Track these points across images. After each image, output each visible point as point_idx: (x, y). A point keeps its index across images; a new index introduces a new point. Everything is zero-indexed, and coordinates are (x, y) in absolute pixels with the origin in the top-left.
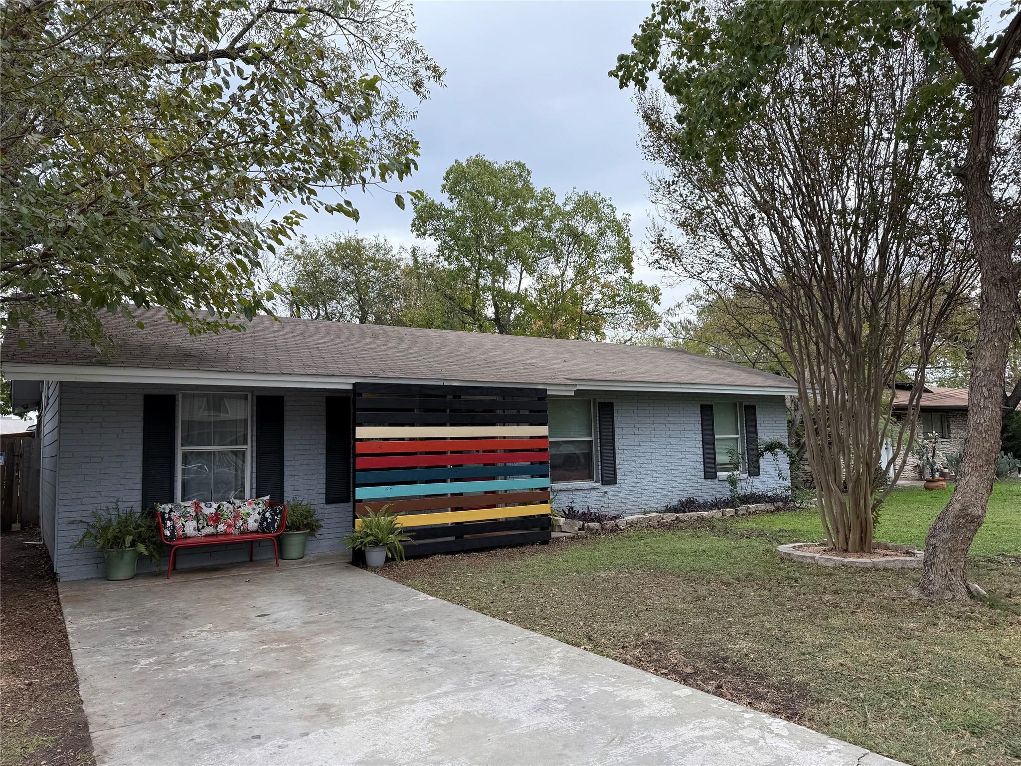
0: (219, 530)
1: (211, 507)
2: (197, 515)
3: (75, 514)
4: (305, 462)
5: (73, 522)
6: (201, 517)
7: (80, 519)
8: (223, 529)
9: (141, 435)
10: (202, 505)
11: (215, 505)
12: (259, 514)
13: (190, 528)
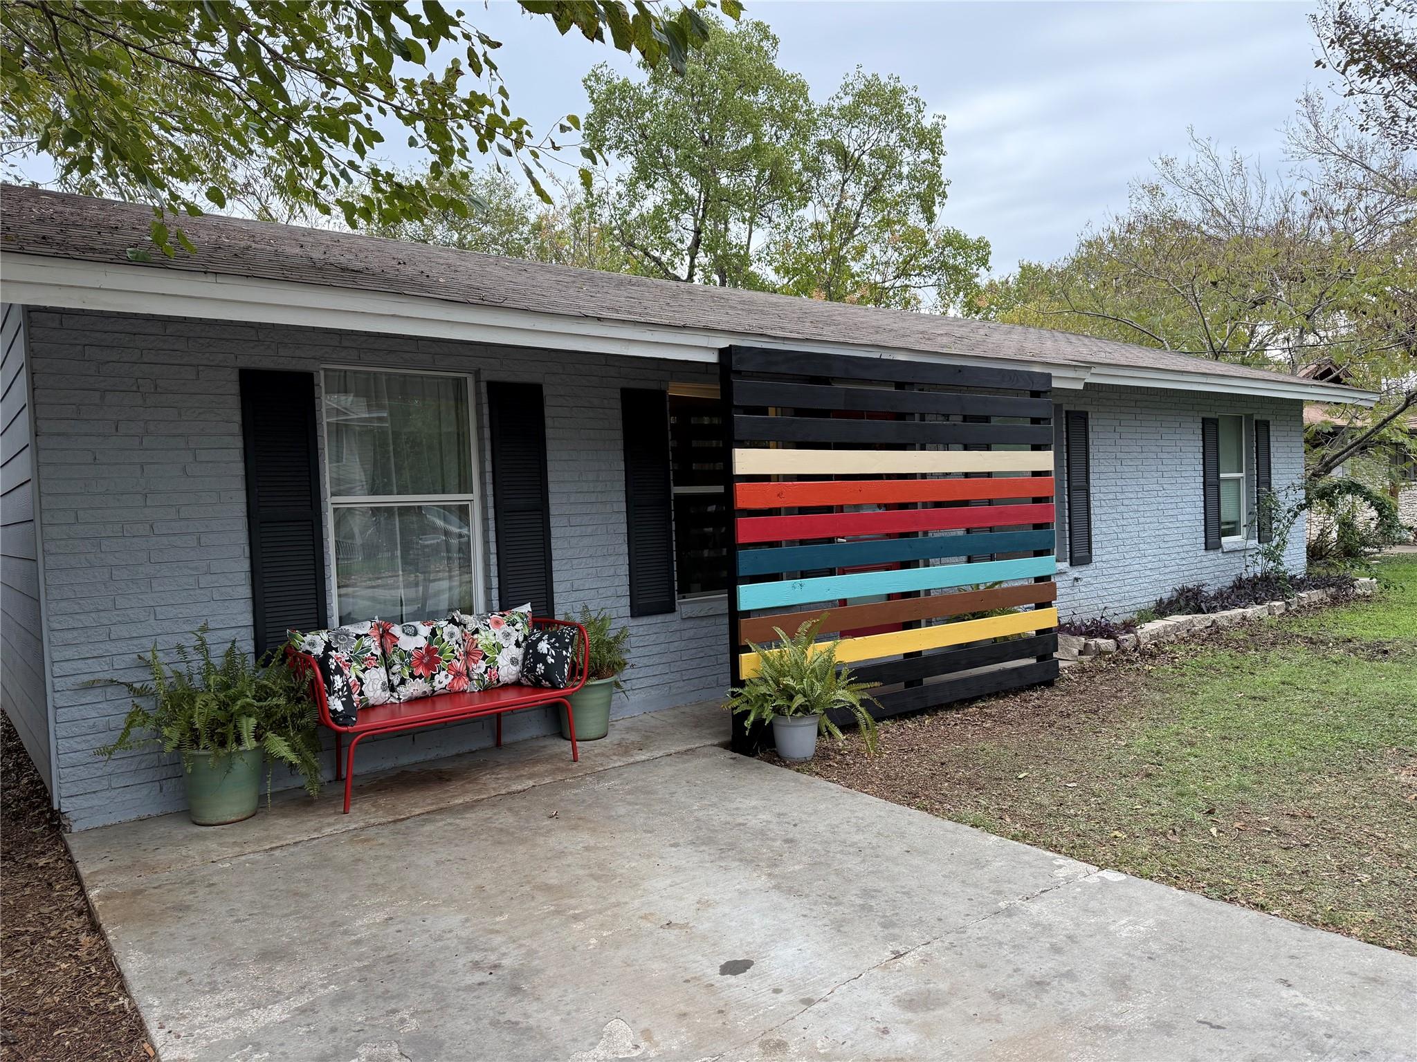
0: (438, 686)
1: (416, 633)
2: (384, 653)
3: (94, 665)
4: (589, 530)
5: (90, 686)
6: (396, 659)
7: (108, 677)
8: (446, 682)
9: (239, 469)
10: (396, 630)
11: (425, 631)
12: (518, 644)
13: (374, 685)
